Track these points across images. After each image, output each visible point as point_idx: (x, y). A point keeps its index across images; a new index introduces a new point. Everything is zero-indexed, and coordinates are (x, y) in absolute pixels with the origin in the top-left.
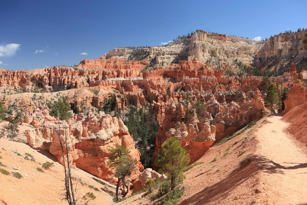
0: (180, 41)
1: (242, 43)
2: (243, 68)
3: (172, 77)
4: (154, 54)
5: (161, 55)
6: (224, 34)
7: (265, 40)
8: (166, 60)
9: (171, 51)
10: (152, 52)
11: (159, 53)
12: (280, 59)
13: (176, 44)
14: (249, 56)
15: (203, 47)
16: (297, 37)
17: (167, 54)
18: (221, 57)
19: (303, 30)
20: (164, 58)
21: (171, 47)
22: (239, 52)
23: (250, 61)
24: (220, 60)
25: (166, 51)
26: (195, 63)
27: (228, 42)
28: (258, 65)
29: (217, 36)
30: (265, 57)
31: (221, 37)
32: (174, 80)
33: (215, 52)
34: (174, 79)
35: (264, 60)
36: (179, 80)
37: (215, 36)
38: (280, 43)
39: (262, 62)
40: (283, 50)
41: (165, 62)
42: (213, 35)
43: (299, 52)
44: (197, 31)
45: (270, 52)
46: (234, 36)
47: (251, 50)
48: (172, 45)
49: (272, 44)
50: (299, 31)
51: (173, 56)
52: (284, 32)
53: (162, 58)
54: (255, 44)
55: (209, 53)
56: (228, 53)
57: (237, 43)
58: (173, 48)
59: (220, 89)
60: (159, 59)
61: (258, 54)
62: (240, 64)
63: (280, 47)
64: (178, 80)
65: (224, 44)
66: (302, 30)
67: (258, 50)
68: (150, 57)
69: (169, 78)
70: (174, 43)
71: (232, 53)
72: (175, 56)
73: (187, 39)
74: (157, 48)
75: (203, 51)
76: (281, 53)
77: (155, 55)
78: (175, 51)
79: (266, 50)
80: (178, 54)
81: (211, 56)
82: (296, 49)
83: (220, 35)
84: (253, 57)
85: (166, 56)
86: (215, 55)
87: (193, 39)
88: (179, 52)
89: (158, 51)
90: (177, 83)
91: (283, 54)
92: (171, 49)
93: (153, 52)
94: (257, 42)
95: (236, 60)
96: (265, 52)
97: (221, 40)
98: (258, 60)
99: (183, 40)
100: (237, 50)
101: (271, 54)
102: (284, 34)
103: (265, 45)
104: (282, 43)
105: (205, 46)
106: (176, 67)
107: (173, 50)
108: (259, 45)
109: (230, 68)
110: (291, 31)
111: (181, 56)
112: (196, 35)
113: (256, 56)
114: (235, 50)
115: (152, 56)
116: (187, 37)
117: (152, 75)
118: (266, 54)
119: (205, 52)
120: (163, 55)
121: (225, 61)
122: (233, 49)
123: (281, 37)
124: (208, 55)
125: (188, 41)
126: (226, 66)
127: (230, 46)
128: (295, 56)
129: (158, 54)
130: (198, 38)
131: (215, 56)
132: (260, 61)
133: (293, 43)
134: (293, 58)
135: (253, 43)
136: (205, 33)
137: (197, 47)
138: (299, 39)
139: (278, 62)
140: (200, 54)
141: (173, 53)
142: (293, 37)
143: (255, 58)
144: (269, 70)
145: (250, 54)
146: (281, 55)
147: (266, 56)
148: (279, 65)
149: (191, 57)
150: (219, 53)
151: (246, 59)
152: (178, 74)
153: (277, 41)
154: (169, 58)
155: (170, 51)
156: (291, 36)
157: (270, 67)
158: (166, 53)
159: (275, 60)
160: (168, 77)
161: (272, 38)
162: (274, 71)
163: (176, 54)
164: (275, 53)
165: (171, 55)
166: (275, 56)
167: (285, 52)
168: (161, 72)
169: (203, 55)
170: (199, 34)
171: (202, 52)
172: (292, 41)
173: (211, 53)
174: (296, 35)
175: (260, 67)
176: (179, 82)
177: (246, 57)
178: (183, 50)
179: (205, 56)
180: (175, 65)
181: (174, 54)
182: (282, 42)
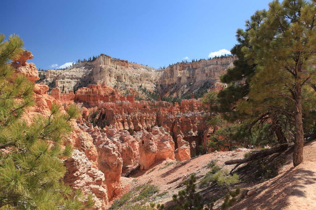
0: (81, 65)
1: (143, 70)
2: (148, 94)
3: (85, 102)
4: (51, 78)
5: (60, 79)
6: (126, 60)
7: (163, 68)
8: (66, 85)
9: (72, 75)
10: (48, 75)
11: (58, 76)
12: (180, 86)
13: (77, 68)
14: (150, 82)
15: (109, 71)
16: (192, 66)
17: (67, 78)
18: (127, 83)
19: (197, 61)
20: (64, 82)
21: (71, 70)
22: (142, 78)
23: (152, 88)
24: (126, 85)
25: (66, 75)
26: (105, 87)
27: (130, 68)
28: (160, 92)
29: (120, 62)
30: (165, 84)
31: (124, 63)
32: (87, 105)
33: (121, 77)
34: (88, 103)
35: (165, 86)
36: (94, 105)
37: (117, 62)
38: (179, 72)
39: (164, 88)
40: (182, 78)
41: (65, 87)
42: (115, 61)
43: (196, 80)
44: (102, 55)
45: (170, 80)
46: (134, 63)
47: (152, 77)
48: (72, 69)
49: (171, 72)
50: (193, 61)
51: (74, 80)
52: (181, 62)
53: (62, 82)
54: (155, 72)
55: (115, 78)
56: (132, 78)
57: (139, 69)
58: (73, 72)
59: (164, 112)
60: (59, 83)
61: (159, 81)
62: (144, 90)
63: (179, 75)
64: (92, 104)
65: (127, 70)
66: (195, 61)
67: (158, 77)
68: (47, 81)
69: (82, 103)
70: (74, 67)
71: (137, 79)
72: (76, 80)
73: (89, 63)
74: (54, 71)
75: (110, 75)
76: (181, 80)
77: (53, 79)
78: (76, 75)
79: (167, 77)
80: (80, 78)
81: (117, 81)
82: (193, 78)
83: (123, 61)
84: (154, 84)
85: (66, 80)
86: (121, 80)
87: (97, 63)
88: (81, 77)
89: (56, 74)
90: (92, 109)
91: (182, 81)
92: (72, 73)
93: (50, 75)
94: (156, 70)
95: (141, 86)
96: (166, 80)
97: (123, 66)
98: (159, 87)
99: (84, 64)
100: (140, 76)
101: (171, 81)
102: (181, 63)
103: (164, 73)
104: (180, 72)
105: (111, 71)
106: (87, 91)
107: (74, 74)
108: (158, 72)
109: (138, 93)
110: (186, 61)
111: (83, 80)
112: (101, 59)
113: (157, 83)
114: (138, 76)
115: (48, 79)
116: (89, 61)
117: (62, 99)
118: (167, 81)
119: (112, 77)
120: (63, 79)
121: (131, 86)
122: (136, 75)
123: (179, 65)
124: (114, 80)
125: (90, 65)
126: (133, 91)
127: (133, 72)
128: (193, 84)
129: (57, 78)
130: (103, 62)
131: (121, 82)
132: (161, 88)
133: (190, 72)
134: (192, 86)
135: (152, 71)
136: (109, 57)
137: (105, 71)
138: (194, 69)
139: (179, 89)
140: (108, 78)
141: (74, 77)
142: (189, 67)
143: (157, 85)
144: (171, 96)
145: (151, 81)
146: (180, 82)
147: (167, 83)
148: (180, 92)
149: (100, 82)
150: (124, 79)
151: (149, 86)
152: (92, 99)
153: (176, 69)
154: (69, 83)
155: (70, 74)
156: (187, 66)
157: (172, 93)
158: (66, 76)
159: (176, 87)
160: (80, 102)
161: (171, 67)
162: (177, 97)
163: (77, 79)
164: (175, 80)
165: (71, 79)
166: (176, 83)
167: (184, 80)
168: (72, 96)
169: (110, 80)
170: (104, 58)
171: (109, 77)
172: (189, 69)
173: (117, 78)
174: (191, 65)
175: (162, 93)
176: (94, 107)
177: (148, 83)
178: (85, 74)
179: (112, 81)
180: (86, 89)
181: (74, 79)
182: (180, 70)
